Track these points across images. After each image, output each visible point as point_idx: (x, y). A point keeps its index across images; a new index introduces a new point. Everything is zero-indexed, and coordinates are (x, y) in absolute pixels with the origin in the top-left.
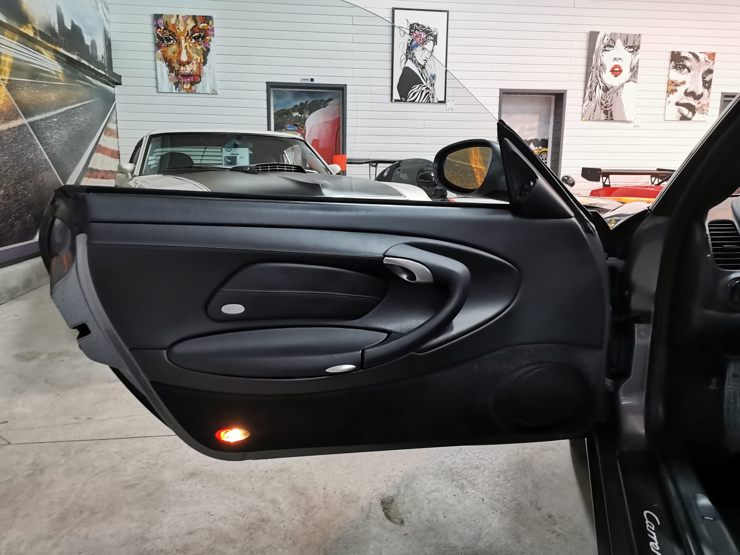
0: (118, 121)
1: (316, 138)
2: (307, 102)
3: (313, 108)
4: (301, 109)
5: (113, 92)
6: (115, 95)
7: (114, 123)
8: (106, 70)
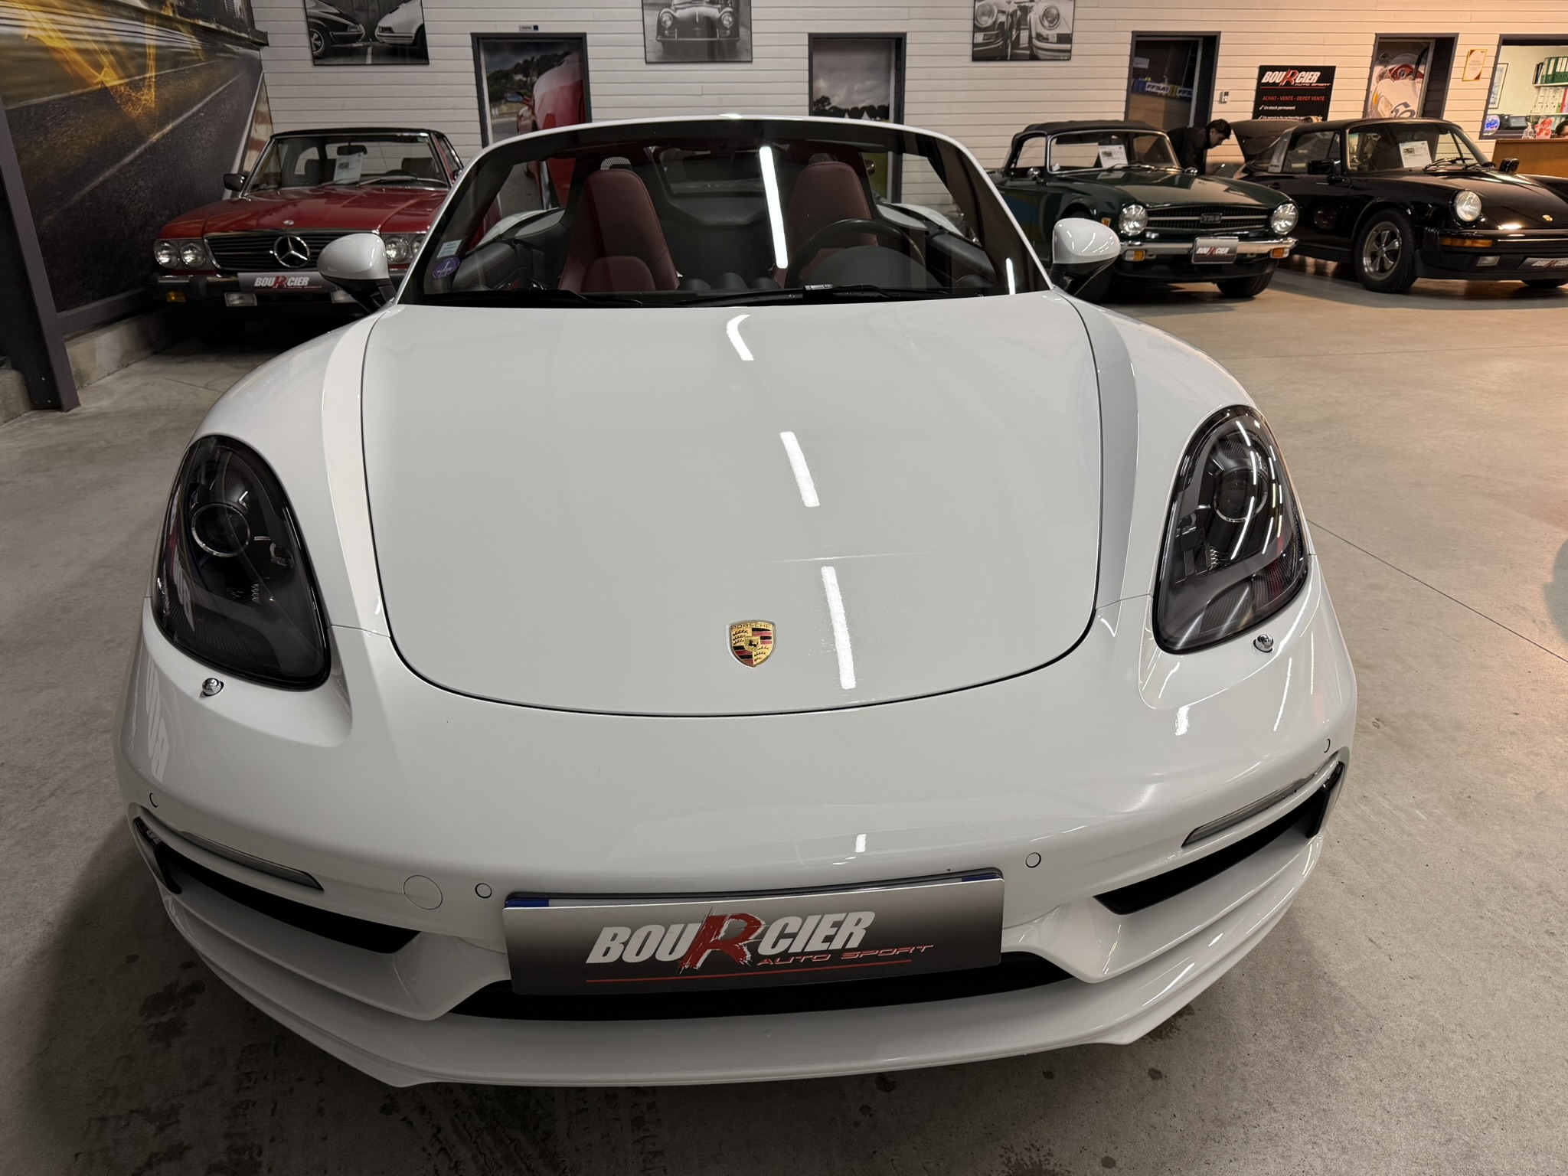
0: (270, 100)
1: (550, 111)
2: (533, 58)
3: (542, 67)
4: (525, 69)
5: (258, 57)
6: (261, 60)
7: (264, 103)
8: (249, 30)
